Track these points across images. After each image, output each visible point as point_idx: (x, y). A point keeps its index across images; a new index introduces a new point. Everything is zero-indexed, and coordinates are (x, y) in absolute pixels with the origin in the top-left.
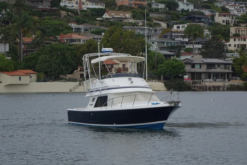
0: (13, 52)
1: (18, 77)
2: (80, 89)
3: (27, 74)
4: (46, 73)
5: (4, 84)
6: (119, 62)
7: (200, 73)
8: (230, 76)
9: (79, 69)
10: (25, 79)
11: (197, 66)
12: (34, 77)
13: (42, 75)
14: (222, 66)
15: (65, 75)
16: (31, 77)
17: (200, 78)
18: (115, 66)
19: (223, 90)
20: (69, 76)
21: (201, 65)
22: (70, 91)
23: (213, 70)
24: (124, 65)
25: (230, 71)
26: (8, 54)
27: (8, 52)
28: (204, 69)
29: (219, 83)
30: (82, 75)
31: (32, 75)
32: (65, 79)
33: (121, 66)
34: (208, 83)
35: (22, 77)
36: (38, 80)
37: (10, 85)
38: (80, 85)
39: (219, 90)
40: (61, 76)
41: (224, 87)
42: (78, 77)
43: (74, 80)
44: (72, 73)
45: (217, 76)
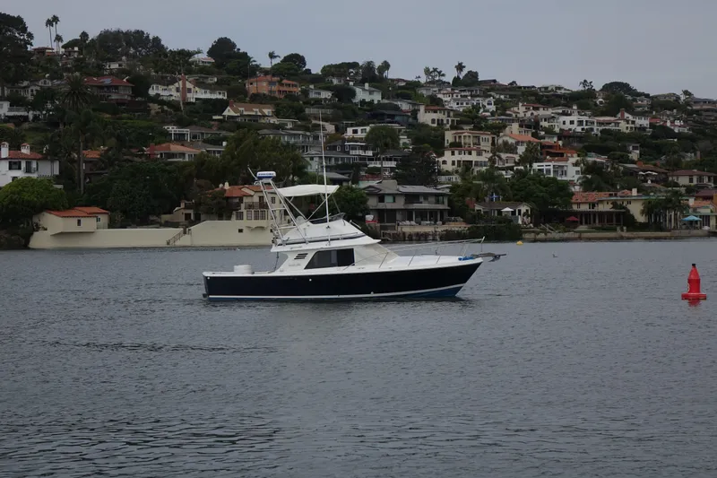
0: (66, 175)
1: (75, 220)
2: (185, 240)
3: (90, 215)
4: (124, 212)
5: (50, 232)
6: (252, 193)
7: (393, 211)
8: (446, 216)
9: (183, 205)
10: (89, 224)
11: (388, 200)
12: (104, 219)
13: (119, 217)
14: (432, 199)
15: (158, 215)
16: (98, 220)
17: (394, 220)
18: (245, 200)
19: (434, 240)
20: (165, 217)
21: (394, 196)
22: (168, 243)
23: (416, 206)
24: (261, 198)
25: (445, 206)
26: (58, 179)
27: (57, 176)
28: (400, 204)
29: (426, 228)
30: (187, 216)
31: (100, 216)
32: (158, 223)
33: (256, 199)
34: (408, 227)
35: (82, 220)
36: (112, 225)
37: (62, 234)
38: (185, 233)
39: (426, 240)
40: (152, 218)
41: (434, 234)
42: (182, 219)
43: (175, 225)
44: (170, 212)
45: (422, 215)
